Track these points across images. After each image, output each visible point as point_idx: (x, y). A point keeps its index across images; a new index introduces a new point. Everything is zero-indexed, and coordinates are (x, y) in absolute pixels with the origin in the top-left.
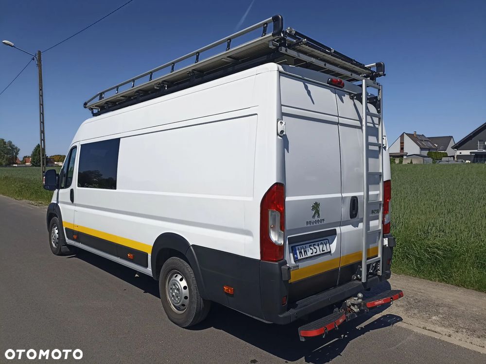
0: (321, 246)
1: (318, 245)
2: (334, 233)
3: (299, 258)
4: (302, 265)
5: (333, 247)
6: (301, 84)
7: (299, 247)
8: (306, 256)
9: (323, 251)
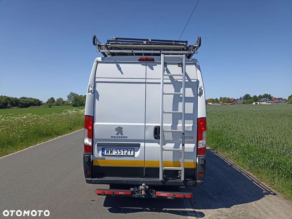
0: (126, 152)
1: (124, 150)
2: (139, 146)
3: (105, 154)
4: (107, 158)
5: (137, 154)
6: (115, 65)
7: (108, 149)
8: (111, 154)
9: (126, 154)
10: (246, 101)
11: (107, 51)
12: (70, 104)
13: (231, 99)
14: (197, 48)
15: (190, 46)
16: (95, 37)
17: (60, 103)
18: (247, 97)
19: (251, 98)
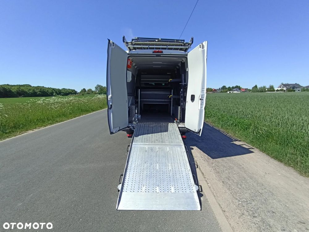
10: (223, 90)
11: (132, 46)
12: (97, 93)
13: (212, 89)
14: (191, 44)
15: (186, 43)
16: (124, 37)
17: (90, 92)
18: (224, 87)
19: (226, 88)
